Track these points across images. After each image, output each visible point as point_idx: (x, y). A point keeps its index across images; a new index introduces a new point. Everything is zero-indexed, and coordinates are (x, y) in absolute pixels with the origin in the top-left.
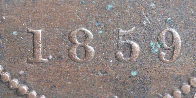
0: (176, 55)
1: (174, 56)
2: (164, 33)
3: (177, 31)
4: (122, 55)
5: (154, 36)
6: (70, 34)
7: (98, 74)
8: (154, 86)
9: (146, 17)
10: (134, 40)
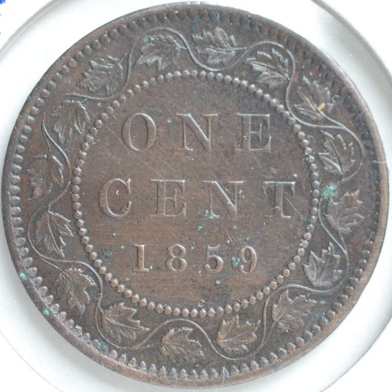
0: (253, 269)
1: (251, 269)
2: (243, 250)
3: (254, 249)
4: (209, 267)
5: (235, 253)
6: (167, 249)
7: (189, 282)
8: (234, 293)
9: (229, 237)
10: (219, 255)
